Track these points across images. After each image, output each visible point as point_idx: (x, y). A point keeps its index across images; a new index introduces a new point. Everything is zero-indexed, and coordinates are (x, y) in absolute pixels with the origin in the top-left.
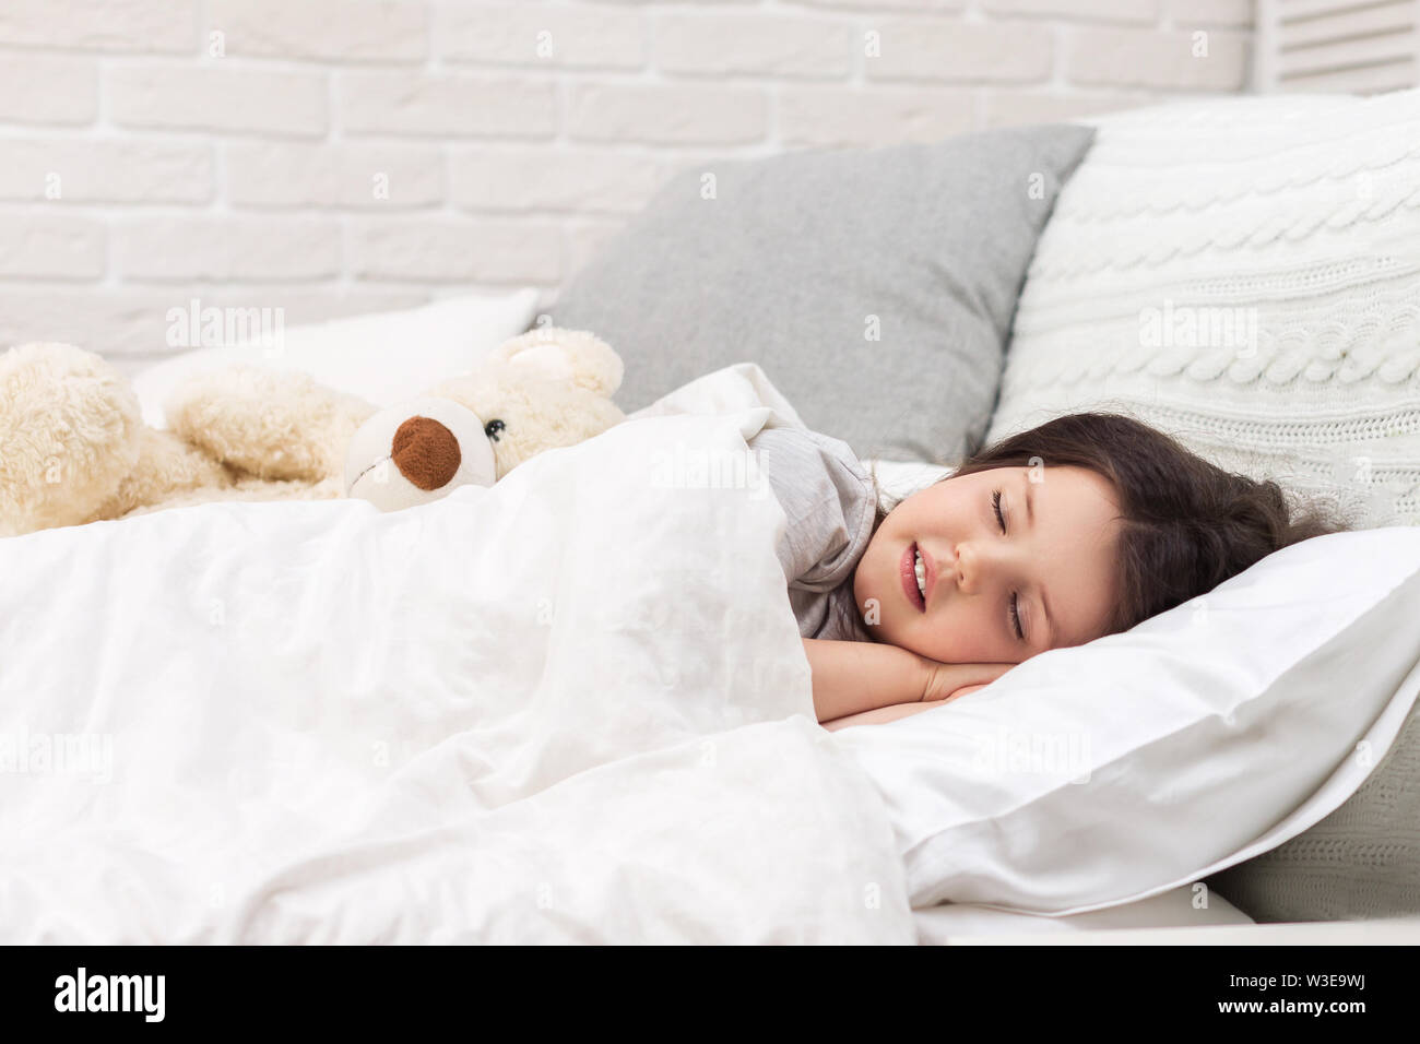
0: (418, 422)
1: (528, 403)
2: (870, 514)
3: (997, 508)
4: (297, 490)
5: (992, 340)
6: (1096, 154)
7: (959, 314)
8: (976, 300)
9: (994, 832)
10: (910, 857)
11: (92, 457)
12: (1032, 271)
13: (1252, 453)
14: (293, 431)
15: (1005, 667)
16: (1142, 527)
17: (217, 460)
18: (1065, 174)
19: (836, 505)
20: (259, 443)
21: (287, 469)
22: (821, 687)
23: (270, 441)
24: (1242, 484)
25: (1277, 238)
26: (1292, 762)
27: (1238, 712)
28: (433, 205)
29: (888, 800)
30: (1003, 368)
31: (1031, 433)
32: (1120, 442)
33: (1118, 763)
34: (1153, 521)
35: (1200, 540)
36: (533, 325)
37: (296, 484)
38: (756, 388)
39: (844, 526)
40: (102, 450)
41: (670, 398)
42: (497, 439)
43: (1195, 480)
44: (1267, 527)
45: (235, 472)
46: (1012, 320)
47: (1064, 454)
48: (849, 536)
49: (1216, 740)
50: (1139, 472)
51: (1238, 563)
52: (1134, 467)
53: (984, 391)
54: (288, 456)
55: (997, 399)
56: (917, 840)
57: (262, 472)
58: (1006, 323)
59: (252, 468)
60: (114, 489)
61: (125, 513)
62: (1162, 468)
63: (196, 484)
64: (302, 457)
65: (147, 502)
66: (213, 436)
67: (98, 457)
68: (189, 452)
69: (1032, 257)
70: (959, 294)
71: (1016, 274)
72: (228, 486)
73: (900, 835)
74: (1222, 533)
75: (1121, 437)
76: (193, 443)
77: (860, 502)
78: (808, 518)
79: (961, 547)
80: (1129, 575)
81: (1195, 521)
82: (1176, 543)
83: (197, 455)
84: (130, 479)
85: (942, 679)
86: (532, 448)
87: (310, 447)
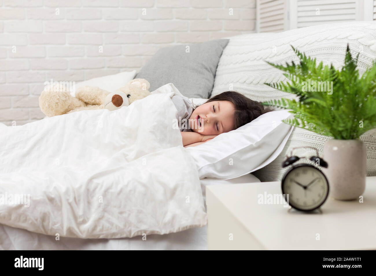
0: (116, 95)
1: (134, 91)
2: (192, 110)
3: (214, 108)
4: (97, 106)
5: (212, 77)
6: (229, 44)
7: (206, 72)
8: (210, 70)
9: (214, 166)
10: (199, 170)
11: (63, 103)
12: (219, 64)
13: (257, 96)
14: (96, 97)
15: (215, 136)
16: (238, 111)
17: (84, 102)
18: (224, 47)
19: (186, 108)
20: (90, 99)
21: (95, 103)
22: (184, 140)
23: (92, 99)
24: (256, 103)
25: (261, 59)
26: (265, 152)
27: (256, 144)
28: (120, 55)
29: (195, 160)
30: (214, 81)
31: (219, 95)
32: (235, 96)
33: (235, 153)
34: (240, 110)
35: (248, 113)
36: (135, 78)
37: (97, 105)
38: (172, 87)
39: (187, 112)
40: (65, 101)
41: (158, 89)
42: (129, 98)
43: (248, 102)
44: (260, 111)
45: (87, 104)
46: (216, 73)
47: (225, 99)
48: (188, 114)
49: (252, 149)
50: (238, 102)
51: (255, 117)
52: (237, 101)
53: (211, 85)
54: (95, 101)
55: (213, 86)
56: (201, 167)
57: (91, 104)
58: (214, 73)
59: (89, 103)
60: (67, 108)
61: (69, 111)
62: (242, 101)
63: (80, 106)
64: (98, 101)
65: (72, 109)
66: (83, 98)
67: (64, 102)
68: (79, 101)
69: (219, 62)
70: (206, 69)
71: (216, 65)
72: (86, 106)
73: (198, 166)
74: (253, 112)
75: (235, 95)
76: (80, 99)
77: (190, 108)
78: (181, 111)
79: (207, 115)
80: (236, 119)
81: (248, 110)
82: (245, 114)
83: (80, 101)
84: (70, 106)
85: (204, 138)
86: (135, 99)
87: (99, 99)
